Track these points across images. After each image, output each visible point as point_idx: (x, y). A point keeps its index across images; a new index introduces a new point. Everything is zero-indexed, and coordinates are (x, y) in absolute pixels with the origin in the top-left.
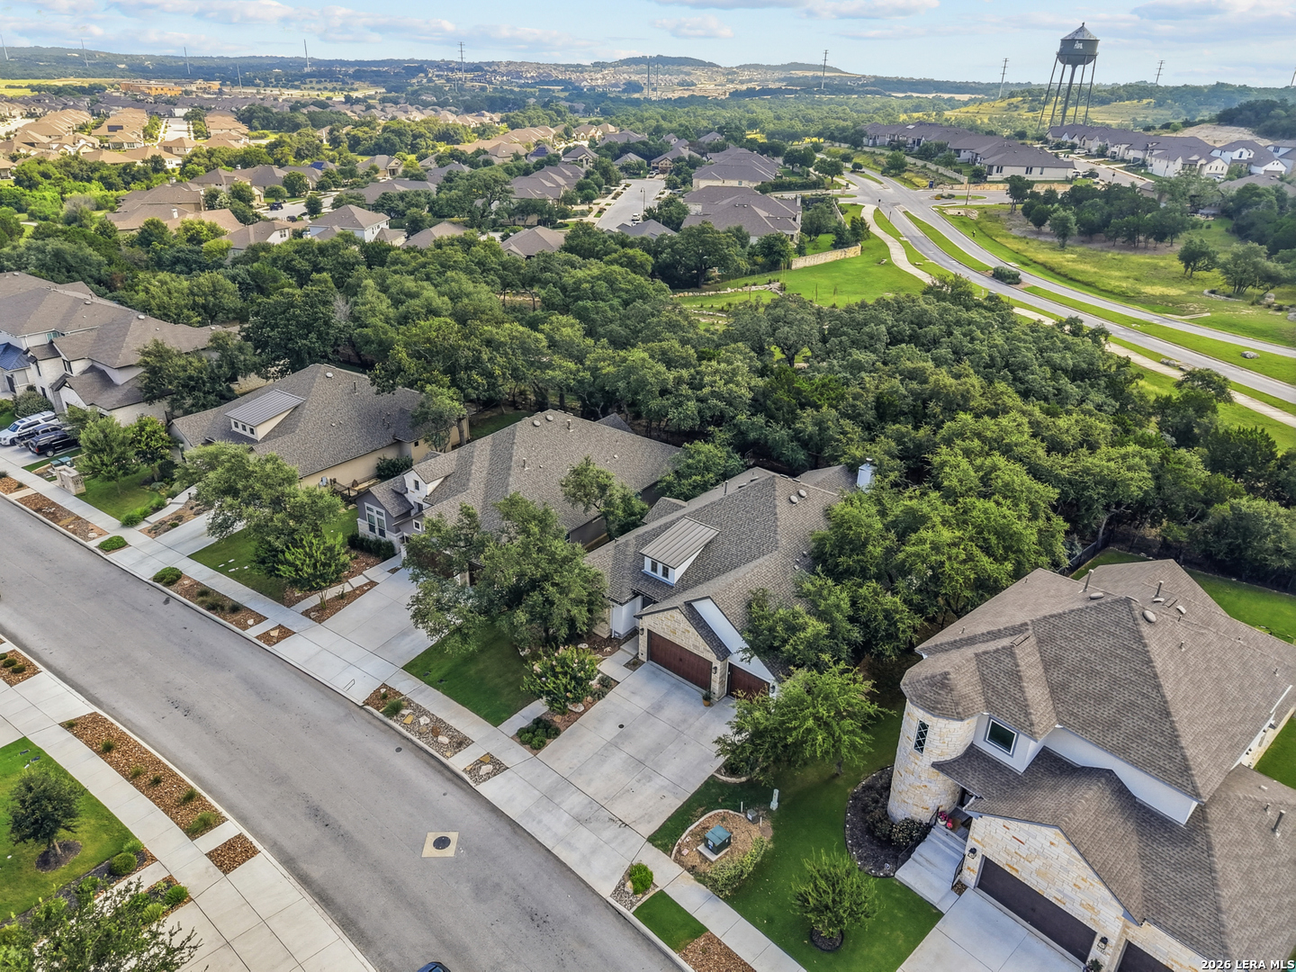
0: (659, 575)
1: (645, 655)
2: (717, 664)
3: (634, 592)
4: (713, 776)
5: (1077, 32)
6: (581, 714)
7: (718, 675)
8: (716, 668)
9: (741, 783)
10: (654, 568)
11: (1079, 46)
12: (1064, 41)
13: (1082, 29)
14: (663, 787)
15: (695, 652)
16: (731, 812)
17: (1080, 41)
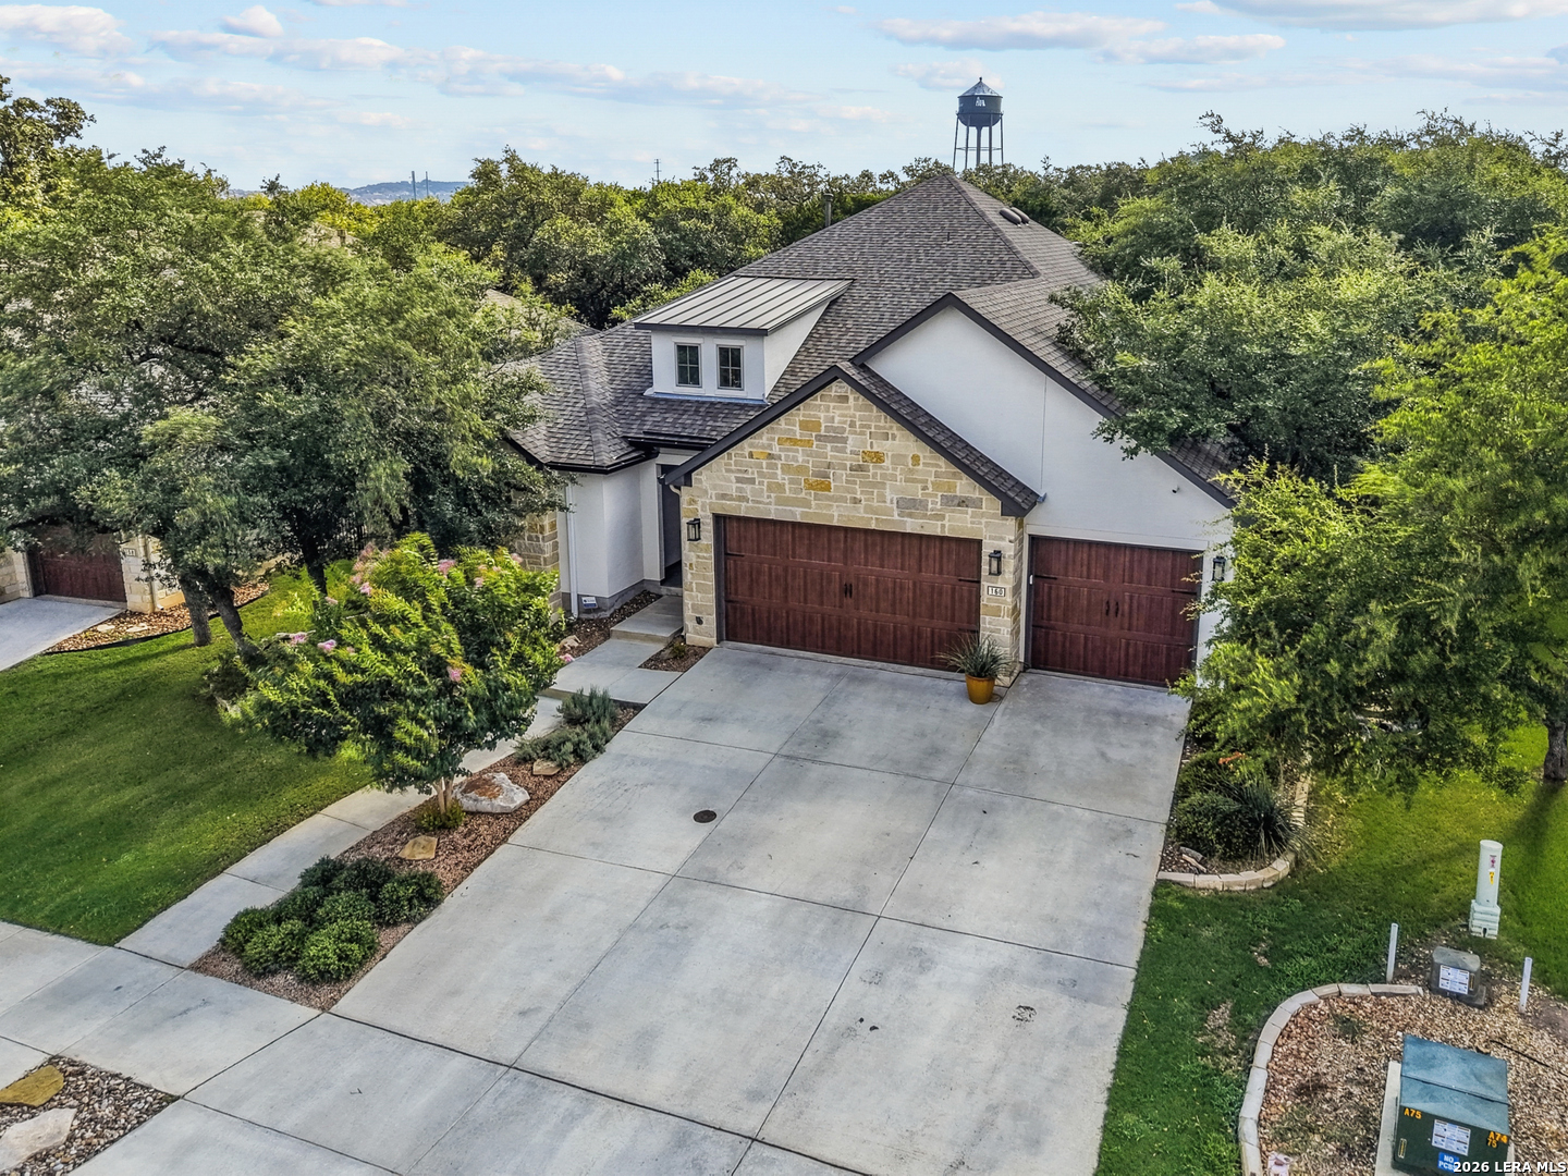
0: (709, 387)
1: (711, 620)
2: (998, 534)
3: (635, 444)
4: (1161, 883)
5: (975, 88)
6: (519, 816)
7: (1007, 580)
8: (997, 555)
9: (1279, 885)
10: (688, 369)
11: (981, 103)
12: (962, 99)
13: (980, 84)
14: (999, 975)
15: (911, 525)
16: (1350, 989)
17: (982, 97)
